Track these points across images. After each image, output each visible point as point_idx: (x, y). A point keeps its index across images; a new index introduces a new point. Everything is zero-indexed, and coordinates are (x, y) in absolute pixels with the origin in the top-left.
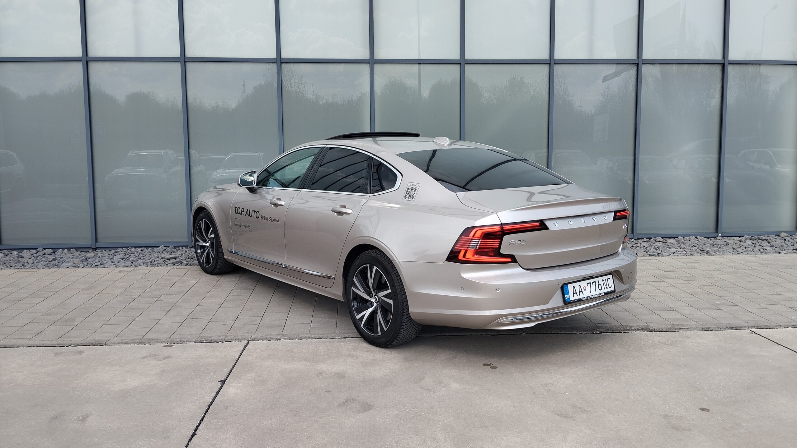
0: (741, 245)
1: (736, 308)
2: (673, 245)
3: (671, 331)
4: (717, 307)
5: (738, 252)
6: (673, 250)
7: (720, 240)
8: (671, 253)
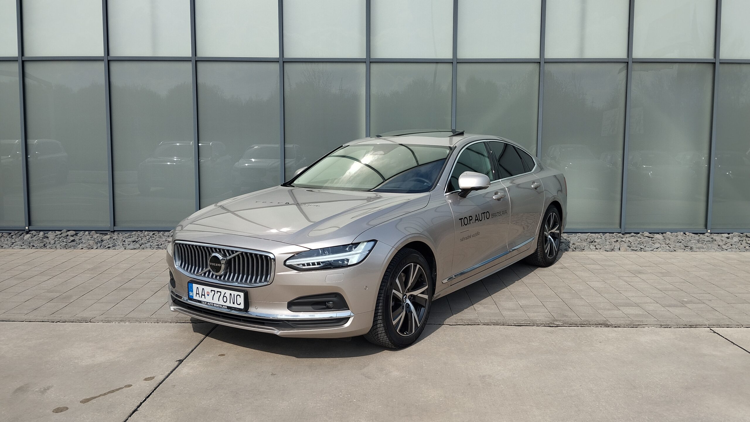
0: (727, 242)
1: (703, 305)
2: (658, 241)
3: (628, 327)
4: (683, 304)
5: (723, 249)
6: (657, 245)
7: (708, 236)
8: (654, 249)
